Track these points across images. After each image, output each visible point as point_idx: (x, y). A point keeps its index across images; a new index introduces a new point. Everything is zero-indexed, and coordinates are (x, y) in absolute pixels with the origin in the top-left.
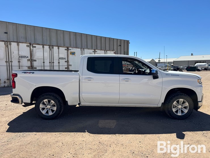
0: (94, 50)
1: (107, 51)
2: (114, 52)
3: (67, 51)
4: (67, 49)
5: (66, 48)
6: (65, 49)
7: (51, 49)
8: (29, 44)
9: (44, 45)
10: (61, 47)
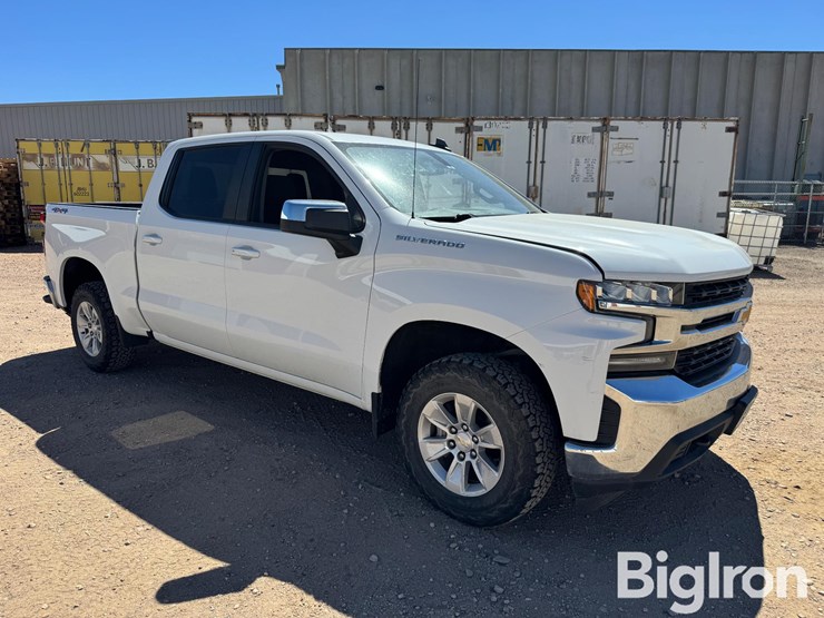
0: (599, 124)
1: (680, 120)
2: (732, 124)
3: (463, 135)
4: (467, 125)
5: (462, 125)
6: (458, 130)
7: (400, 131)
8: (322, 120)
9: (374, 118)
10: (439, 119)
